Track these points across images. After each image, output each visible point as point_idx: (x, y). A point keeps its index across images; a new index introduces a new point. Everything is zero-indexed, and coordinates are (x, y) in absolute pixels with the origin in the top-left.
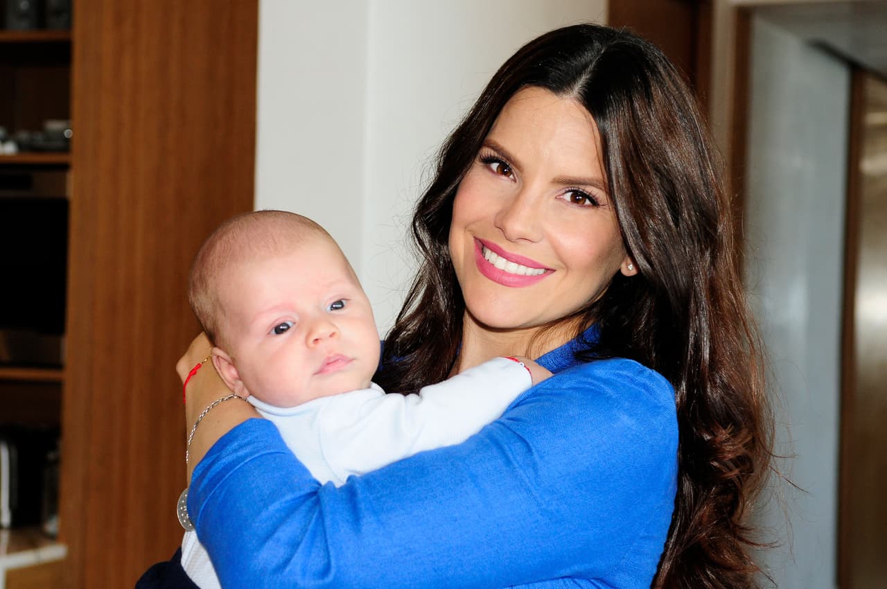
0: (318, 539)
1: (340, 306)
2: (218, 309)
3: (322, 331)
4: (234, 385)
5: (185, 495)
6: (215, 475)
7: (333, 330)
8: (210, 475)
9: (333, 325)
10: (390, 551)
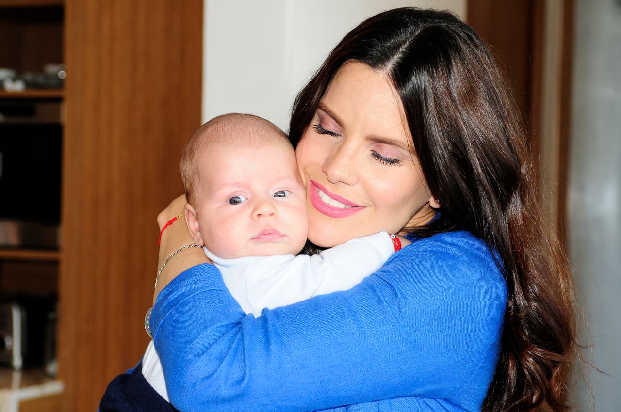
0: (239, 354)
1: (283, 195)
2: (196, 175)
3: (265, 209)
4: (195, 234)
5: (150, 312)
6: (173, 300)
7: (273, 211)
8: (170, 299)
9: (274, 208)
10: (289, 365)
